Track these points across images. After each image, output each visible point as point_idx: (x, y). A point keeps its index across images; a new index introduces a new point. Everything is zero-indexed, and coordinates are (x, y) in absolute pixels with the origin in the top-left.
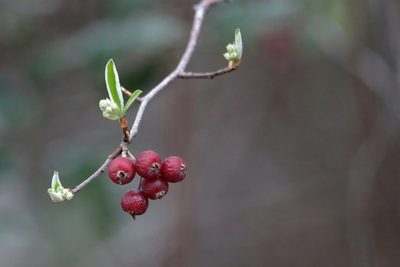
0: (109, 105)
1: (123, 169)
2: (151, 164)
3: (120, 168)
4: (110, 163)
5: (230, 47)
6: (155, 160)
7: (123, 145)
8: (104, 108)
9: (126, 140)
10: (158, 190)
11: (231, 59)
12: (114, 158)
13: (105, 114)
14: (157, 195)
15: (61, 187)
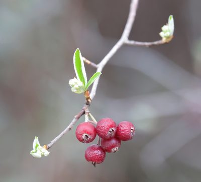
0: (76, 83)
1: (88, 133)
2: (108, 129)
3: (85, 131)
4: (75, 122)
5: (164, 28)
6: (111, 126)
7: (85, 107)
8: (73, 86)
9: (88, 104)
10: (113, 147)
11: (165, 37)
12: (79, 118)
13: (73, 90)
14: (113, 150)
15: (40, 147)
